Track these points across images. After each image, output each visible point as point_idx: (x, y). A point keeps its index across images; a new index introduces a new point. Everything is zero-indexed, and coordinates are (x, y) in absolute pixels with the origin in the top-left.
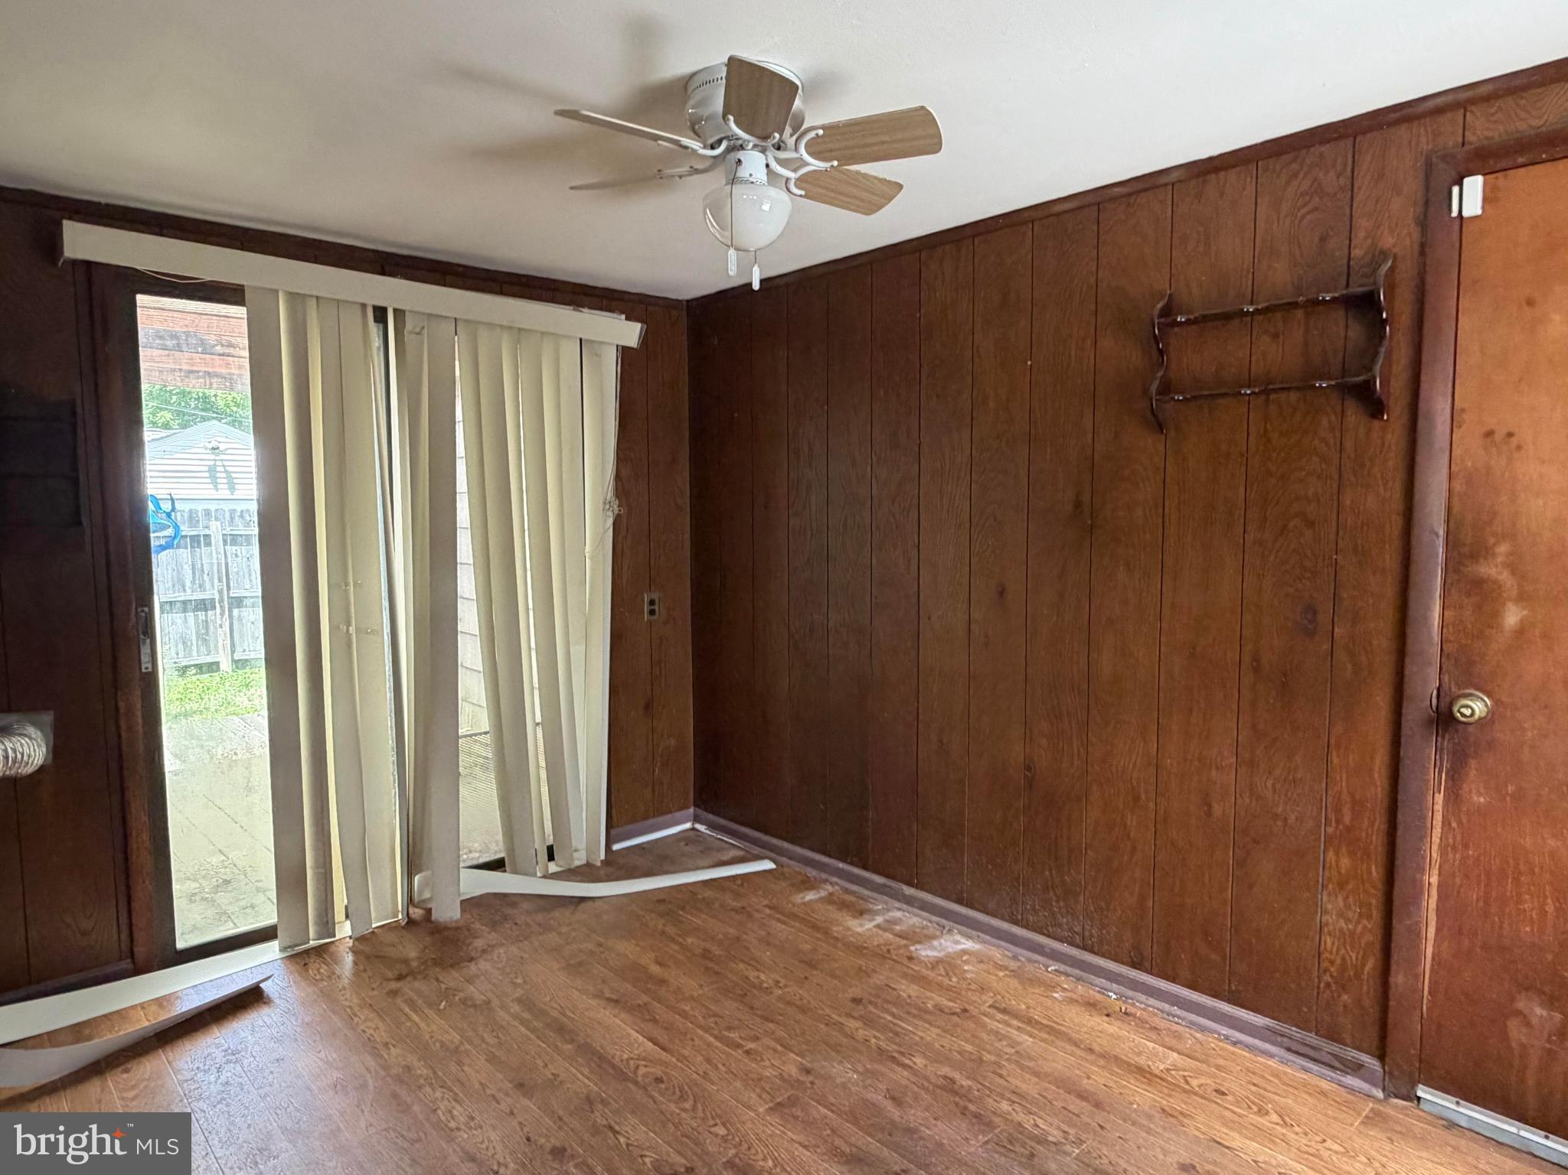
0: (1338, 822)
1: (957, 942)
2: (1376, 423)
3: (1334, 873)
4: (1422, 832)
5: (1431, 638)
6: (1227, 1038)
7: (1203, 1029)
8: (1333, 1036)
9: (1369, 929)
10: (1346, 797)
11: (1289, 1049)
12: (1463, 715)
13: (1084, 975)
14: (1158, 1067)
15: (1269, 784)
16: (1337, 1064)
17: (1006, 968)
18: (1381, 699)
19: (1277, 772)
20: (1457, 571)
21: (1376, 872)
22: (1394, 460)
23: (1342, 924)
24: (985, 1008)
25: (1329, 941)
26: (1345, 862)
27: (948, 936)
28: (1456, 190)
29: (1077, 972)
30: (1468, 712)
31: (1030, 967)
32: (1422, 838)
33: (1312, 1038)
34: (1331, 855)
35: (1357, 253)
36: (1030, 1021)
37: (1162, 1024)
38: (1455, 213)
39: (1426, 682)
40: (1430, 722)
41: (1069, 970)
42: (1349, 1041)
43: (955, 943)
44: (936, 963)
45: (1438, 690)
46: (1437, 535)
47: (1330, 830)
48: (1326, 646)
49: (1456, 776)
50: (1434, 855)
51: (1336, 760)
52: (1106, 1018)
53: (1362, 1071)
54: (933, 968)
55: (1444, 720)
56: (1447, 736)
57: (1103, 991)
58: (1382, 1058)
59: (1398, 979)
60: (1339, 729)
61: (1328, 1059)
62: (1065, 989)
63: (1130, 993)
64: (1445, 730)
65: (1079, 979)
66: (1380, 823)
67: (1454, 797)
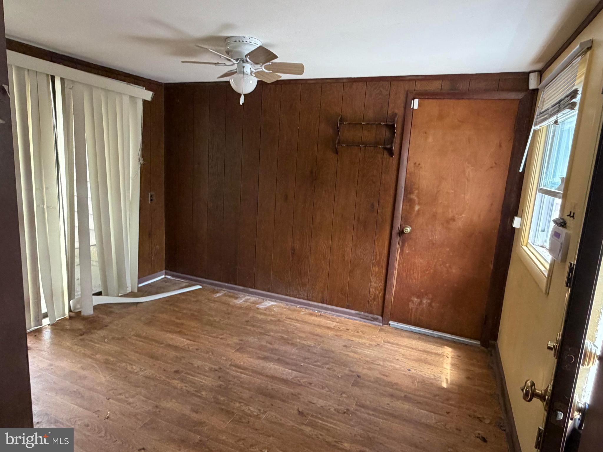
0: (376, 259)
1: (269, 303)
2: (391, 158)
3: (374, 272)
4: (395, 261)
5: (400, 213)
6: (346, 318)
7: (340, 316)
8: (371, 313)
9: (381, 285)
10: (378, 253)
11: (361, 318)
12: (406, 232)
13: (308, 307)
14: (332, 326)
15: (360, 250)
16: (372, 319)
17: (285, 308)
18: (388, 228)
19: (362, 247)
20: (406, 196)
21: (384, 271)
22: (395, 167)
23: (375, 285)
24: (284, 318)
25: (372, 289)
26: (377, 269)
27: (266, 302)
28: (412, 101)
29: (306, 307)
30: (407, 231)
31: (292, 307)
32: (394, 262)
33: (366, 314)
34: (374, 268)
35: (389, 112)
36: (297, 320)
37: (330, 317)
38: (412, 107)
39: (398, 224)
40: (398, 233)
41: (303, 306)
42: (375, 313)
43: (268, 303)
44: (266, 309)
45: (400, 226)
46: (402, 187)
47: (374, 261)
48: (376, 215)
49: (402, 246)
50: (397, 266)
51: (376, 244)
52: (316, 317)
53: (378, 320)
54: (265, 310)
55: (401, 233)
56: (401, 237)
57: (313, 310)
58: (382, 316)
59: (387, 296)
60: (377, 236)
61: (370, 318)
62: (303, 311)
63: (320, 310)
64: (401, 235)
65: (306, 308)
66: (385, 259)
67: (402, 251)
